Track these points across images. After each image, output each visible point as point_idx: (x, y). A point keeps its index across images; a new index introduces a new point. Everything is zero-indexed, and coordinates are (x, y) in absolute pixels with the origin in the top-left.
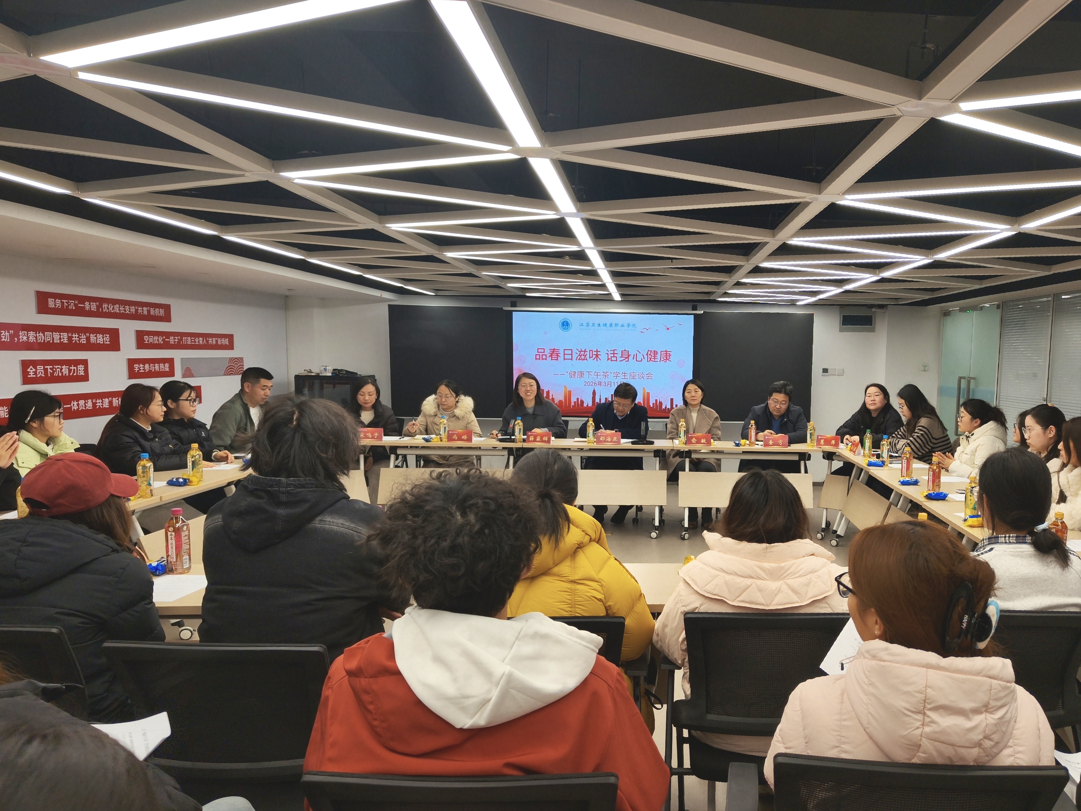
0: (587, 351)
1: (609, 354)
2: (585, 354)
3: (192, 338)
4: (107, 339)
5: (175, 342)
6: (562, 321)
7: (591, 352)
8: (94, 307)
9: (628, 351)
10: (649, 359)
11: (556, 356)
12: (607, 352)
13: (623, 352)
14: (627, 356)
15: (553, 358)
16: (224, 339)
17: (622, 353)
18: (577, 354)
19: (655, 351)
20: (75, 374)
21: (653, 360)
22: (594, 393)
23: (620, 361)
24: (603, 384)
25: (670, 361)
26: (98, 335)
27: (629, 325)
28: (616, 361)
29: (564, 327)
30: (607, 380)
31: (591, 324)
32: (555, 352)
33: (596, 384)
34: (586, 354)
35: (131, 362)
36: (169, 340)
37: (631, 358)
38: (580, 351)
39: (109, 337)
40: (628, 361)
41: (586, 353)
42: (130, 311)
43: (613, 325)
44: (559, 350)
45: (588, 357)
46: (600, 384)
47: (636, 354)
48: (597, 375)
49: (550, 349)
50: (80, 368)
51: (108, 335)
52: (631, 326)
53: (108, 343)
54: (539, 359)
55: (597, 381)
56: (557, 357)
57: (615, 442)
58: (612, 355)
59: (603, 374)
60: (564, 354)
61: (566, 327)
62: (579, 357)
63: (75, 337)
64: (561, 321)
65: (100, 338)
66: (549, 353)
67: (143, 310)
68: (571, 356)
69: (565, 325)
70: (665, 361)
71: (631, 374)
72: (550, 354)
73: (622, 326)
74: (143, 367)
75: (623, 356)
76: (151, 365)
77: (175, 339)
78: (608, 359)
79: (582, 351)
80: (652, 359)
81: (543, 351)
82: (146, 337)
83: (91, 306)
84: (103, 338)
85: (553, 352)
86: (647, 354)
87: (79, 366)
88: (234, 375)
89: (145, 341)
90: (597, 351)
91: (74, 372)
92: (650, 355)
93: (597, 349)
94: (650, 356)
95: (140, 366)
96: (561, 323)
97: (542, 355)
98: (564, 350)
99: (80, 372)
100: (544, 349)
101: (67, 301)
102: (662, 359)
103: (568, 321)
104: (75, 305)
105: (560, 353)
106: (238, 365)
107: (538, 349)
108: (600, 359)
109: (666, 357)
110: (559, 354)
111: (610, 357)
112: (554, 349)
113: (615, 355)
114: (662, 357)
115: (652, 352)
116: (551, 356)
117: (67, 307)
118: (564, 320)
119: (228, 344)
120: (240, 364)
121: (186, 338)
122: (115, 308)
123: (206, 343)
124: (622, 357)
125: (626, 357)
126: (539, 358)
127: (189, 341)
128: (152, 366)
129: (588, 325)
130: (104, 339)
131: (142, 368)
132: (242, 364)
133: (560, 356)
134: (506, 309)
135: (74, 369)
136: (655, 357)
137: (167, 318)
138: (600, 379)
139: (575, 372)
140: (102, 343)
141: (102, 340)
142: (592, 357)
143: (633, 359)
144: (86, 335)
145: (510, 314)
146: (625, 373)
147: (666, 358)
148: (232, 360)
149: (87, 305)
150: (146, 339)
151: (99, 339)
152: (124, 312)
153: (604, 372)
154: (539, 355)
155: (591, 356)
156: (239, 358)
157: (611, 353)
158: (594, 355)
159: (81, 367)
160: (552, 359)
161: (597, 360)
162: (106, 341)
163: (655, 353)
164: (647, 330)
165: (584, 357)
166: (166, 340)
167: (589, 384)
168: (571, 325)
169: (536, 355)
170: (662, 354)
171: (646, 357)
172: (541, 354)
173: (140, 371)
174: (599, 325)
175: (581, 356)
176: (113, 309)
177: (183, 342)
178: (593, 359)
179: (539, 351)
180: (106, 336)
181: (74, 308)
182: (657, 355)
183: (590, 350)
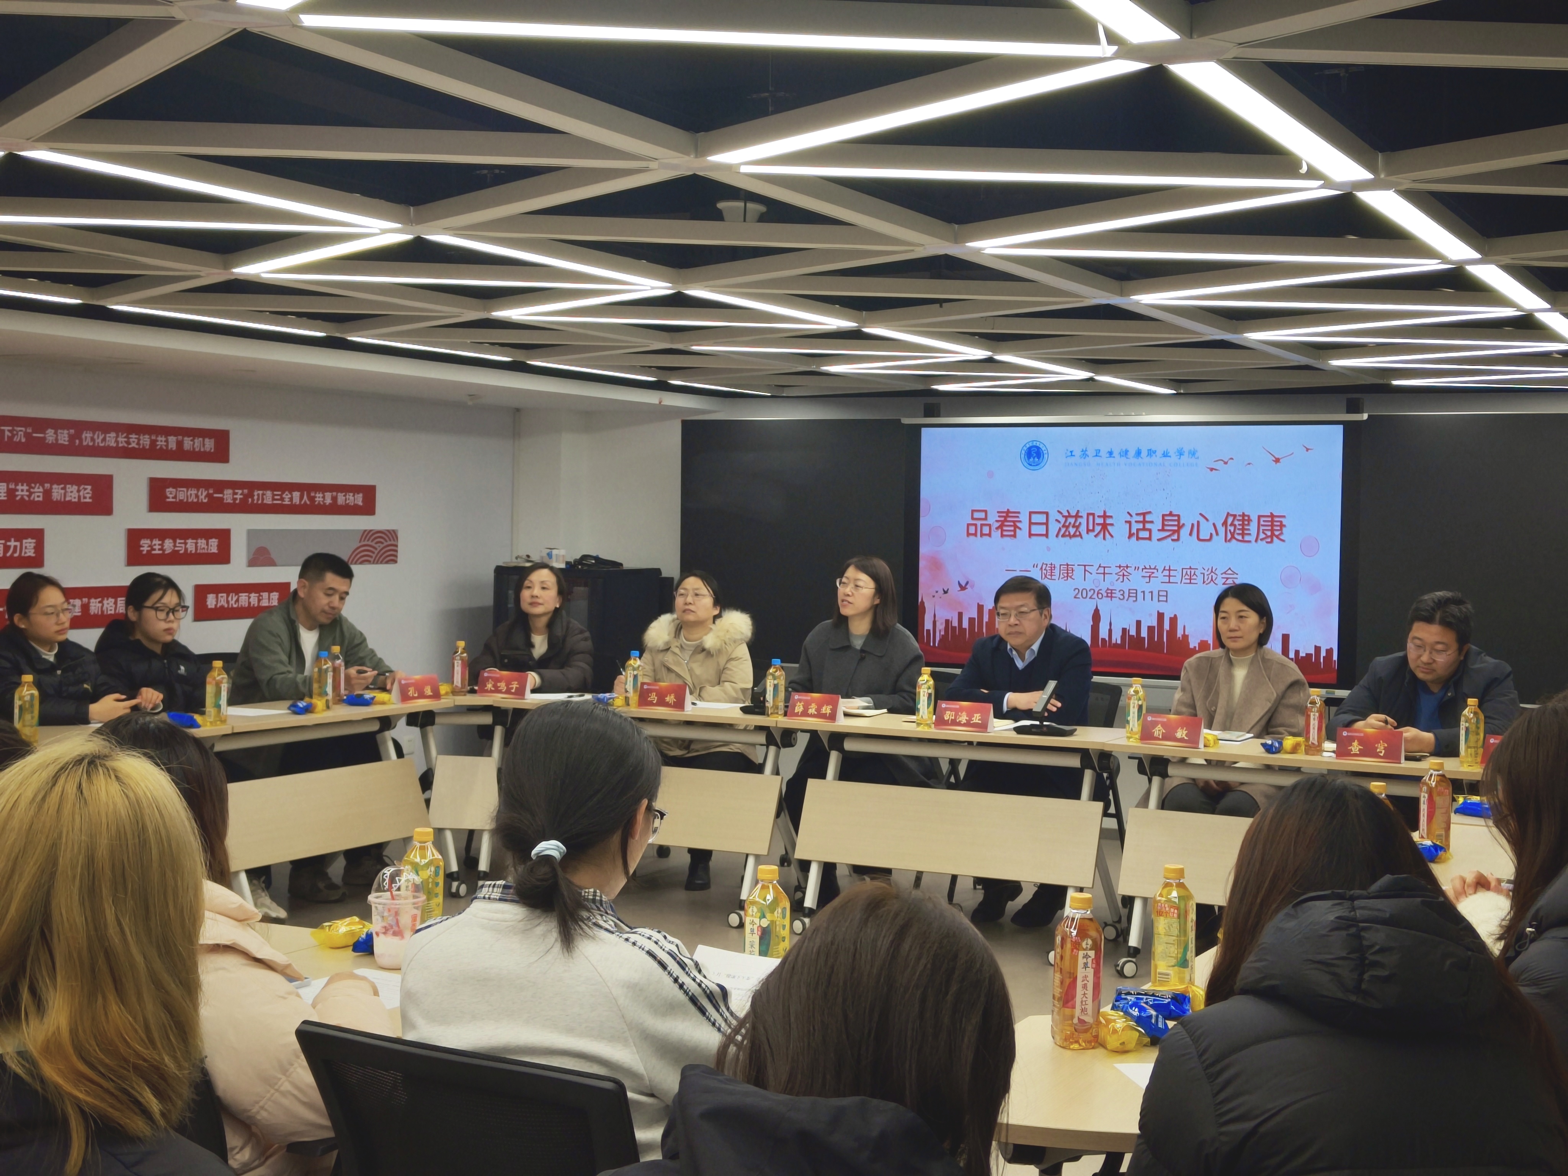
0: (1081, 517)
1: (1133, 523)
2: (1077, 524)
3: (275, 493)
4: (86, 494)
5: (235, 499)
6: (1028, 446)
7: (1091, 518)
8: (64, 437)
9: (1178, 516)
10: (1229, 536)
11: (1012, 528)
12: (1128, 518)
13: (1166, 518)
14: (1176, 528)
15: (1005, 533)
16: (351, 494)
17: (1163, 520)
18: (1059, 522)
19: (1243, 515)
20: (16, 555)
21: (1240, 538)
22: (1096, 616)
23: (1159, 540)
24: (1118, 594)
25: (1283, 541)
26: (68, 486)
27: (1180, 453)
28: (1150, 539)
29: (1032, 460)
30: (1126, 586)
31: (1091, 452)
32: (1009, 519)
33: (1100, 596)
34: (1080, 523)
35: (134, 536)
36: (220, 495)
37: (1185, 532)
38: (1066, 517)
39: (91, 490)
40: (1178, 539)
41: (1079, 520)
42: (138, 444)
43: (1144, 453)
44: (1019, 513)
45: (1083, 529)
46: (1110, 594)
47: (1198, 522)
48: (1104, 573)
49: (998, 512)
50: (28, 545)
51: (89, 487)
52: (1186, 454)
53: (88, 500)
54: (975, 535)
55: (1104, 586)
56: (1015, 531)
57: (975, 725)
58: (1141, 526)
59: (1118, 570)
60: (1031, 523)
61: (1036, 459)
62: (1063, 530)
63: (22, 490)
64: (1025, 445)
65: (72, 492)
66: (997, 521)
67: (167, 441)
68: (1044, 527)
69: (1034, 454)
70: (1269, 540)
71: (1185, 571)
72: (998, 524)
73: (1166, 455)
74: (159, 545)
75: (1166, 528)
76: (178, 541)
77: (236, 494)
78: (1131, 535)
79: (1070, 516)
80: (1236, 536)
81: (982, 515)
82: (171, 489)
83: (57, 436)
84: (79, 491)
85: (1005, 517)
86: (1225, 523)
87: (24, 541)
88: (373, 563)
89: (169, 498)
90: (1105, 516)
91: (15, 551)
92: (1232, 524)
93: (1105, 512)
94: (1232, 529)
95: (153, 543)
96: (1023, 452)
97: (982, 525)
98: (1031, 513)
99: (27, 551)
100: (986, 511)
101: (10, 428)
102: (1262, 536)
103: (1041, 446)
104: (27, 435)
105: (1020, 521)
106: (382, 546)
107: (973, 511)
108: (1112, 536)
109: (1272, 531)
110: (1018, 524)
111: (1134, 531)
112: (1008, 512)
113: (1148, 526)
114: (1261, 531)
115: (1238, 518)
116: (1000, 527)
117: (11, 438)
118: (1031, 444)
119: (360, 503)
120: (389, 543)
121: (261, 492)
122: (108, 439)
123: (308, 502)
124: (1163, 530)
125: (1174, 532)
126: (973, 532)
127: (268, 498)
128: (179, 543)
129: (1084, 453)
130: (81, 493)
131: (157, 547)
132: (392, 542)
133: (1020, 529)
134: (906, 421)
135: (15, 547)
136: (1243, 529)
137: (221, 454)
138: (1112, 583)
139: (1053, 567)
140: (76, 500)
141: (77, 495)
142: (1093, 530)
143: (1191, 534)
144: (43, 487)
145: (915, 432)
146: (1169, 570)
147: (1273, 535)
148: (367, 534)
149: (51, 434)
150: (171, 494)
151: (70, 494)
152: (126, 445)
153: (1120, 567)
154: (976, 525)
155: (1091, 527)
156: (388, 531)
157: (1136, 522)
158: (1098, 524)
159: (30, 543)
160: (1002, 536)
161: (1104, 538)
162: (85, 498)
163: (1243, 520)
164: (1226, 463)
165: (1075, 529)
166: (216, 495)
167: (1084, 595)
168: (1046, 456)
169: (968, 525)
170: (1262, 523)
171: (1221, 530)
172: (979, 523)
173: (154, 552)
174: (1111, 453)
175: (1067, 527)
176: (104, 440)
177: (253, 500)
178: (1096, 536)
179: (976, 515)
180: (85, 489)
181: (23, 440)
182: (1248, 524)
183: (1088, 514)
